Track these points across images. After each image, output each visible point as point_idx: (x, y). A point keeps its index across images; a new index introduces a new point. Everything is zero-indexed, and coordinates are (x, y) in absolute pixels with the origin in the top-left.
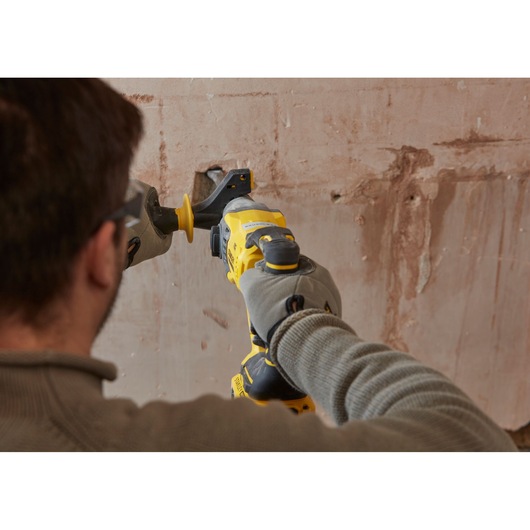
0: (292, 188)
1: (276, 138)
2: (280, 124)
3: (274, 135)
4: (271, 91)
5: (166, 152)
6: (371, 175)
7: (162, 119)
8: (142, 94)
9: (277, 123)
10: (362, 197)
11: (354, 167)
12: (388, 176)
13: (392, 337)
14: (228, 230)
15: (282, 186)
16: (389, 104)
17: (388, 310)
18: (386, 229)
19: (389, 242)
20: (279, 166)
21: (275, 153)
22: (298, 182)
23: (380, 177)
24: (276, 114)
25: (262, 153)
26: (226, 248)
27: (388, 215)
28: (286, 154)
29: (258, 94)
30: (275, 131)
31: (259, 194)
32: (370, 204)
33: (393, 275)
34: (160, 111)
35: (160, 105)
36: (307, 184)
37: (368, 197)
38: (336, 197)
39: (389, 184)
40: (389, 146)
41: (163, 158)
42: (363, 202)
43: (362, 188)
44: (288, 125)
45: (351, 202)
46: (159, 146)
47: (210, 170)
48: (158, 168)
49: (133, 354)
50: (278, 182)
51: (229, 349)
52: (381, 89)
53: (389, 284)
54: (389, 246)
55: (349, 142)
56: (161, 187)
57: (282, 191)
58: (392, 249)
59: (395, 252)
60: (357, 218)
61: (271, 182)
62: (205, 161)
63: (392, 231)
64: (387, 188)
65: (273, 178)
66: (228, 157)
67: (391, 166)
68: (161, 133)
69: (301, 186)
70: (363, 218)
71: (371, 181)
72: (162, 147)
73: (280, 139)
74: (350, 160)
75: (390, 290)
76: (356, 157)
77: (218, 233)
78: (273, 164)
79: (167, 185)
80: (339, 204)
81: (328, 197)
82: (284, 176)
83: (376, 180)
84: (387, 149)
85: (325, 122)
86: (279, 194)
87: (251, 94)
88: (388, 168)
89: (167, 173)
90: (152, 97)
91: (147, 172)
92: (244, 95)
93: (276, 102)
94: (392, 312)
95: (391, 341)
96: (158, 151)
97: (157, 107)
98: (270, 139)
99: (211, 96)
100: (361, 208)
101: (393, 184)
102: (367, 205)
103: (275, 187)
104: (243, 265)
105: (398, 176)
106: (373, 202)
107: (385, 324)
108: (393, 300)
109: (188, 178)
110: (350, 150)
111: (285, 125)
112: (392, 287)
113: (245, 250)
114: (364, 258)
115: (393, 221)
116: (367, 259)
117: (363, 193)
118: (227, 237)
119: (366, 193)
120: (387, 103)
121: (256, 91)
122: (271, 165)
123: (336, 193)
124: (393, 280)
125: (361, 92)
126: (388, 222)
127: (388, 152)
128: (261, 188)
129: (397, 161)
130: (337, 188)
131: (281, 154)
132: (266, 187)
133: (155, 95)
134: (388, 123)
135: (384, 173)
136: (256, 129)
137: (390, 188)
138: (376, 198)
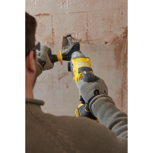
0: (93, 41)
1: (88, 25)
2: (89, 21)
3: (87, 25)
4: (85, 11)
5: (54, 31)
6: (117, 36)
7: (52, 21)
8: (46, 13)
9: (88, 21)
10: (114, 43)
11: (112, 34)
12: (122, 36)
13: (124, 85)
14: (73, 65)
15: (90, 40)
16: (122, 14)
17: (123, 77)
18: (122, 53)
19: (123, 56)
20: (88, 34)
21: (87, 30)
22: (94, 39)
23: (120, 36)
24: (87, 18)
25: (83, 30)
26: (72, 70)
27: (123, 48)
28: (91, 30)
29: (82, 12)
30: (87, 23)
31: (83, 43)
32: (117, 45)
33: (124, 67)
34: (52, 18)
35: (52, 16)
36: (97, 39)
37: (116, 43)
38: (106, 43)
39: (123, 38)
40: (122, 27)
41: (53, 33)
42: (115, 44)
43: (114, 40)
44: (91, 21)
45: (111, 45)
46: (52, 29)
47: (67, 36)
48: (52, 36)
49: (46, 93)
50: (89, 39)
51: (75, 90)
52: (120, 9)
53: (123, 69)
54: (123, 58)
55: (110, 26)
56: (53, 42)
57: (90, 42)
58: (124, 59)
59: (125, 59)
60: (113, 49)
61: (86, 39)
62: (66, 33)
63: (124, 53)
64: (122, 40)
65: (87, 38)
66: (73, 32)
67: (123, 33)
68: (52, 25)
69: (95, 40)
70: (115, 49)
71: (117, 38)
72: (53, 29)
73: (89, 26)
74: (111, 31)
75: (124, 71)
76: (112, 30)
77: (70, 64)
78: (87, 34)
79: (54, 41)
80: (107, 45)
81: (104, 43)
82: (90, 37)
83: (119, 37)
84: (122, 28)
85: (102, 20)
86: (89, 43)
87: (79, 12)
88: (122, 34)
89: (54, 37)
90: (49, 14)
91: (48, 37)
92: (77, 13)
93: (87, 14)
94: (124, 78)
95: (124, 87)
96: (51, 31)
97: (51, 17)
98: (86, 26)
99: (67, 13)
100: (114, 46)
101: (124, 39)
102: (116, 45)
103: (87, 40)
104: (78, 78)
105: (125, 36)
106: (118, 44)
107: (122, 81)
108: (124, 74)
109: (61, 39)
110: (110, 28)
111: (90, 21)
112: (124, 70)
113: (78, 74)
114: (115, 62)
115: (124, 50)
116: (116, 62)
117: (114, 42)
118: (72, 67)
119: (116, 41)
120: (121, 13)
121: (81, 11)
122: (86, 34)
123: (106, 42)
124: (124, 68)
125: (113, 10)
126: (122, 50)
127: (122, 29)
128: (83, 41)
129: (125, 31)
130: (107, 40)
131: (89, 30)
132: (85, 41)
133: (50, 13)
134: (122, 20)
135: (121, 35)
136: (81, 23)
137: (123, 40)
138: (119, 43)
